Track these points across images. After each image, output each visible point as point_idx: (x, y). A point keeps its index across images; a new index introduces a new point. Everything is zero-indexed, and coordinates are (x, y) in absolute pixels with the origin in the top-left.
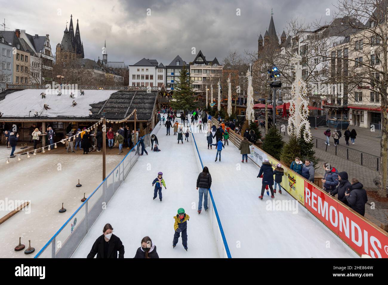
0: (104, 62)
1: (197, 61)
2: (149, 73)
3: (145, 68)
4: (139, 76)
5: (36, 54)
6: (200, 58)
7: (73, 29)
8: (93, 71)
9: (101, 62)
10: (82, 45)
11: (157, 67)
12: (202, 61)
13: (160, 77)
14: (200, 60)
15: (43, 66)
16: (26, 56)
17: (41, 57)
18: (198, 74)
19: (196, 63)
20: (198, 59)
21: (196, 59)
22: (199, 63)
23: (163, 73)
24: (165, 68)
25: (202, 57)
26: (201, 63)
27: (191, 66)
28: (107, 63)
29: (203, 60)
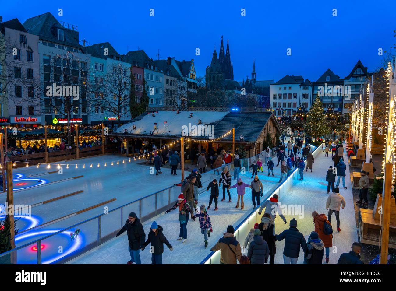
0: (252, 82)
1: (355, 73)
2: (292, 92)
3: (287, 86)
4: (281, 96)
5: (183, 78)
6: (359, 70)
7: (223, 50)
8: (233, 92)
9: (250, 81)
10: (232, 66)
11: (302, 84)
12: (362, 73)
13: (305, 96)
14: (359, 72)
15: (189, 89)
16: (174, 81)
17: (187, 81)
18: (355, 90)
19: (353, 77)
20: (356, 71)
21: (354, 71)
22: (356, 77)
23: (309, 92)
24: (311, 85)
25: (361, 69)
26: (360, 76)
27: (345, 81)
28: (256, 82)
29: (364, 72)
